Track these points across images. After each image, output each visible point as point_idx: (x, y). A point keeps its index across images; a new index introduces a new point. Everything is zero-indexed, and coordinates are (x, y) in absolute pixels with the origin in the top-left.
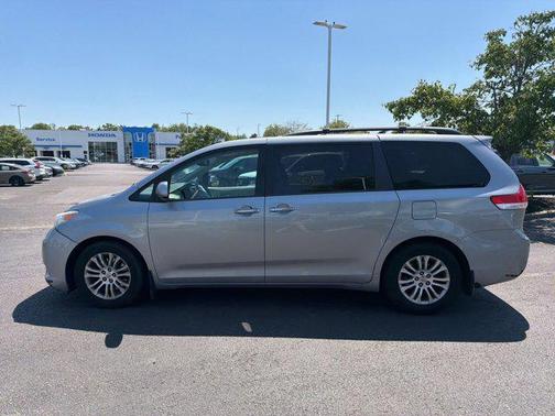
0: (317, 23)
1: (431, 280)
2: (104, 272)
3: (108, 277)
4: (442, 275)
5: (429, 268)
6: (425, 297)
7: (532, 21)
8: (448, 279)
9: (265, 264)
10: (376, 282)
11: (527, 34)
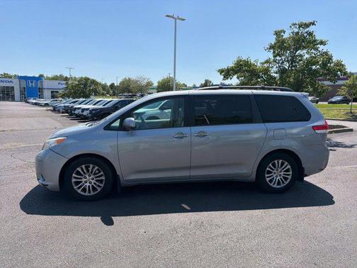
0: (168, 16)
1: (282, 173)
2: (85, 178)
3: (88, 181)
4: (288, 171)
5: (281, 166)
6: (279, 183)
7: (300, 26)
8: (291, 173)
9: (190, 168)
10: (254, 176)
11: (297, 33)
